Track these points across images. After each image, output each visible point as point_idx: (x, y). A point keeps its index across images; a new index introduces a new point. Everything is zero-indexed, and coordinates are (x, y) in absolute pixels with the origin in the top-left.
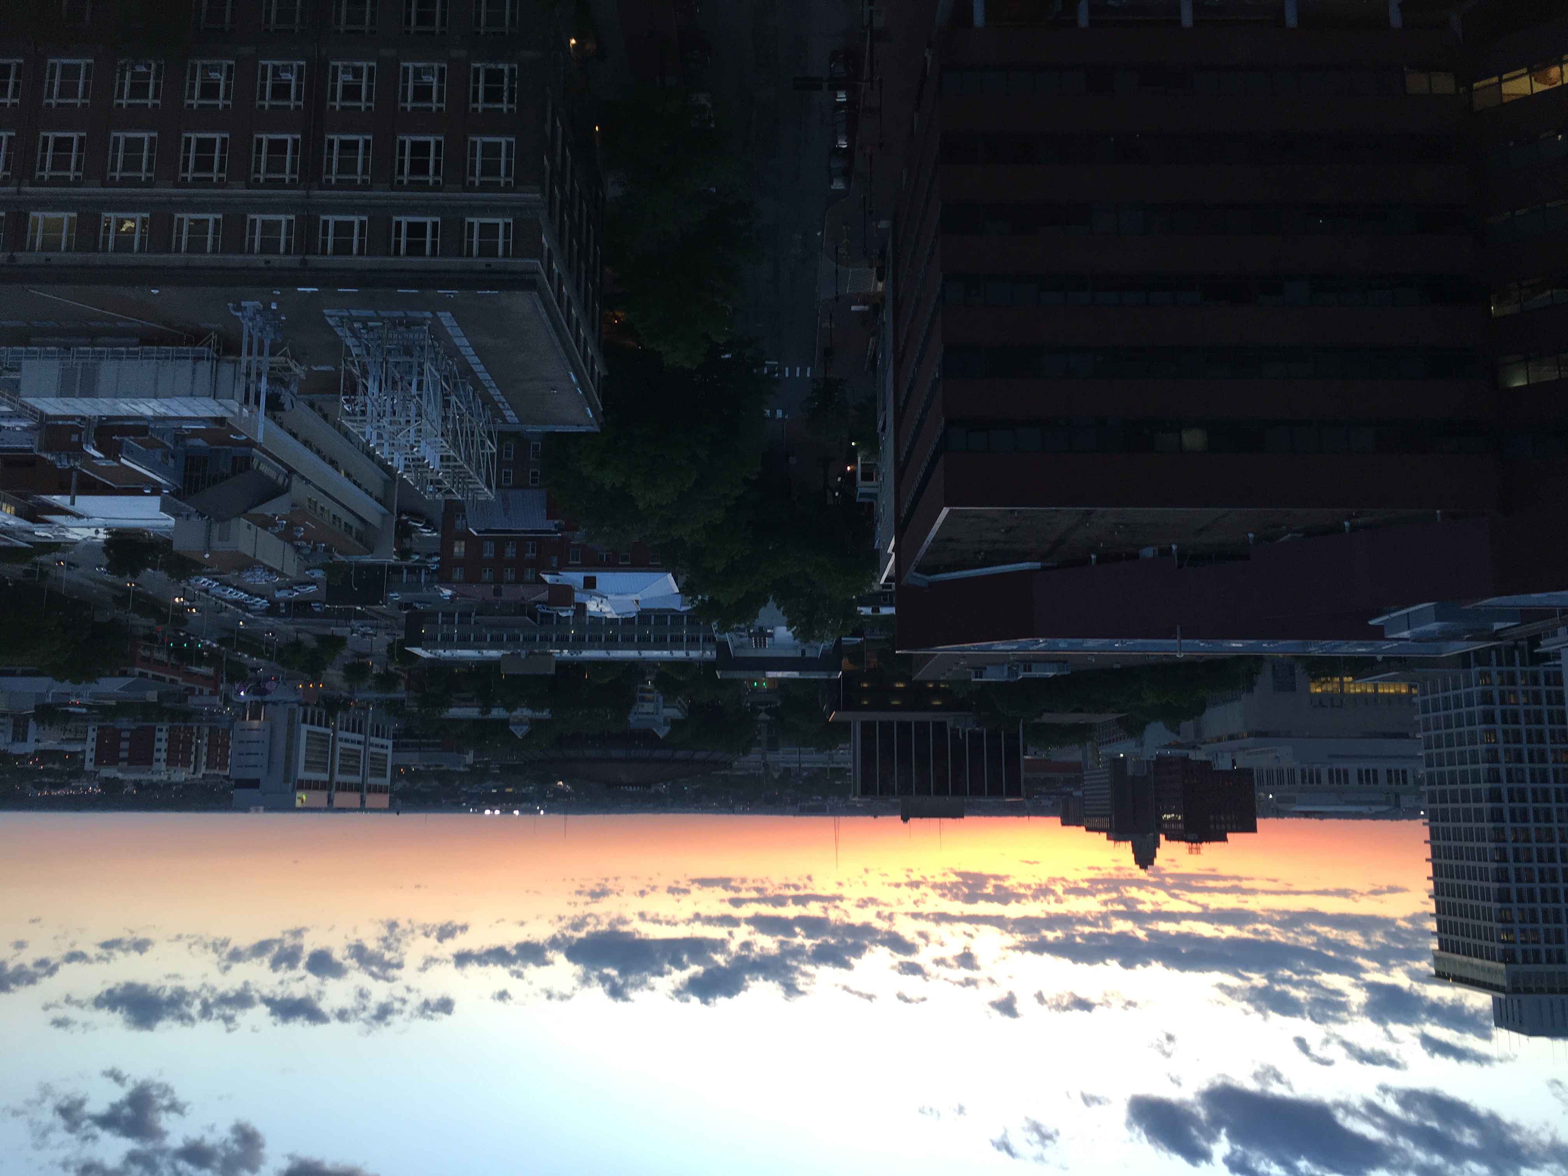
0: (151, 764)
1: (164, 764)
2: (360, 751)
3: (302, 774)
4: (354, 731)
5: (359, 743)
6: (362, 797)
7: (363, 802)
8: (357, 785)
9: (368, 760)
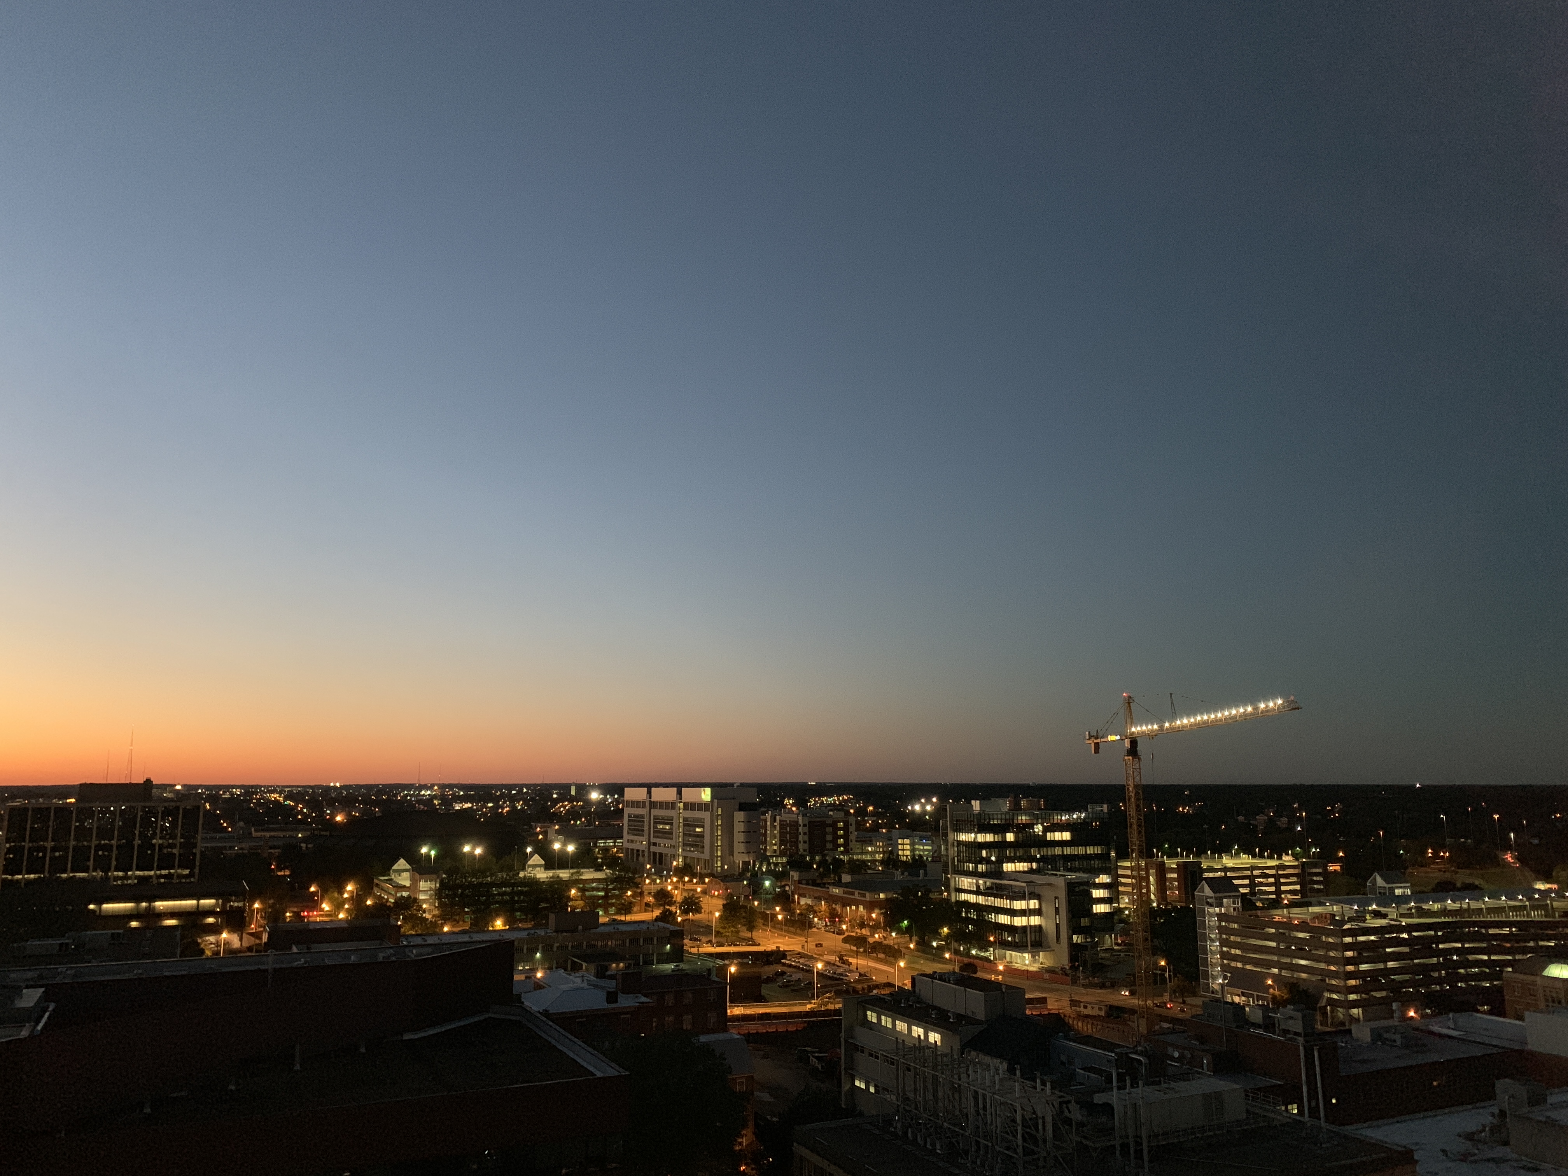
0: (809, 822)
1: (800, 822)
2: (654, 837)
3: (706, 815)
4: (661, 854)
5: (655, 844)
6: (650, 798)
7: (649, 793)
8: (655, 807)
9: (646, 828)
